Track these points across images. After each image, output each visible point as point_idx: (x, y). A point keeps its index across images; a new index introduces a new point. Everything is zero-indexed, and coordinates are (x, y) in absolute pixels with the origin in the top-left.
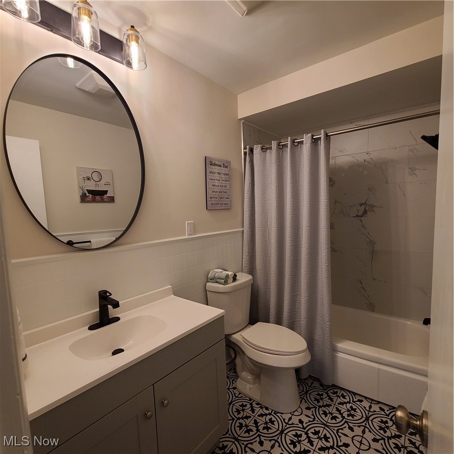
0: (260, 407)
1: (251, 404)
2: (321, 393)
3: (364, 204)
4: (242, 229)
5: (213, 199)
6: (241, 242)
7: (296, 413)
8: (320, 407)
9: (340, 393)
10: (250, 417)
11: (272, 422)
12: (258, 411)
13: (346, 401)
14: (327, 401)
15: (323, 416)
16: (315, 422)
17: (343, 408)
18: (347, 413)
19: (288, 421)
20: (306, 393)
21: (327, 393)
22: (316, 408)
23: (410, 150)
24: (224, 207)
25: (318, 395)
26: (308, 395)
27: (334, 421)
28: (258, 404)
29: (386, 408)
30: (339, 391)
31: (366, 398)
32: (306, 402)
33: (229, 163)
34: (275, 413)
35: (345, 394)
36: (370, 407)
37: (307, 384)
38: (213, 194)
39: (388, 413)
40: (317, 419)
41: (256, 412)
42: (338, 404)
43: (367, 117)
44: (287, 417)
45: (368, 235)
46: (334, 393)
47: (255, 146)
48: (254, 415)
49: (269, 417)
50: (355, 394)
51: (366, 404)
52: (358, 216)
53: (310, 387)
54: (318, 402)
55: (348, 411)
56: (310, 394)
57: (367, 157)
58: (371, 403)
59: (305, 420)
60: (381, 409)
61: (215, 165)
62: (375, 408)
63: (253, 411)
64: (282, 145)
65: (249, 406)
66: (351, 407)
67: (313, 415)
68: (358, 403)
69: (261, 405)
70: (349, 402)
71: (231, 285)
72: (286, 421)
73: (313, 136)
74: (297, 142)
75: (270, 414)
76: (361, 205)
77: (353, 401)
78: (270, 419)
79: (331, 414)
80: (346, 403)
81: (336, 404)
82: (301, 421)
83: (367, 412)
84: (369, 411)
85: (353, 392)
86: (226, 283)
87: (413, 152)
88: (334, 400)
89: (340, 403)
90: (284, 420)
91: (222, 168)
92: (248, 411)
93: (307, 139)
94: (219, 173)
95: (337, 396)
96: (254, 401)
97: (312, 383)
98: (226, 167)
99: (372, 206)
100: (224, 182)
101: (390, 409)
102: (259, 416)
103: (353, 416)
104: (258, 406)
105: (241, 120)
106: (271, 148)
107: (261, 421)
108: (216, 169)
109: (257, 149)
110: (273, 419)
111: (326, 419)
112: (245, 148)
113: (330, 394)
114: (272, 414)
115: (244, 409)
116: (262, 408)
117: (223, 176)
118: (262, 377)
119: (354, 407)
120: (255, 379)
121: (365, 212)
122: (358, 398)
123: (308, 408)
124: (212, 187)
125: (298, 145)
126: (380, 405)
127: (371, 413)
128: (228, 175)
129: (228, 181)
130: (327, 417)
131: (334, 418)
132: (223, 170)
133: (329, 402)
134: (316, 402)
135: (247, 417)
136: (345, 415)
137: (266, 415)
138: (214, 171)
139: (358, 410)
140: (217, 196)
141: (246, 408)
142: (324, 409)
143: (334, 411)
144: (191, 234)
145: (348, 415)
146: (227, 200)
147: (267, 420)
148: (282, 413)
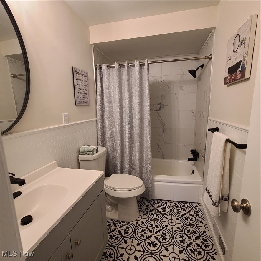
0: (119, 223)
1: (113, 223)
2: (148, 205)
3: (159, 104)
4: (96, 119)
5: (79, 98)
6: (96, 127)
7: (139, 219)
8: (149, 212)
9: (156, 202)
10: (115, 230)
11: (128, 228)
12: (119, 225)
13: (160, 205)
14: (152, 208)
15: (152, 216)
16: (150, 220)
17: (160, 209)
18: (162, 211)
19: (136, 225)
20: (141, 207)
21: (150, 204)
22: (147, 213)
23: (181, 77)
24: (85, 104)
25: (147, 206)
26: (142, 207)
27: (158, 217)
28: (117, 221)
29: (177, 203)
30: (156, 201)
31: (168, 201)
32: (142, 212)
33: (87, 74)
34: (128, 223)
35: (159, 202)
36: (171, 204)
37: (140, 202)
38: (79, 94)
39: (178, 205)
40: (150, 218)
41: (117, 226)
42: (157, 208)
43: (161, 57)
44: (135, 223)
45: (161, 120)
46: (154, 203)
47: (103, 64)
48: (117, 228)
49: (125, 226)
50: (163, 200)
51: (169, 204)
52: (157, 110)
53: (142, 203)
54: (148, 210)
55: (162, 209)
56: (143, 207)
57: (161, 79)
58: (171, 203)
59: (144, 221)
60: (176, 204)
61: (79, 74)
62: (173, 204)
63: (115, 226)
64: (121, 66)
65: (112, 224)
66: (163, 207)
67: (147, 217)
68: (165, 204)
69: (119, 221)
70: (162, 205)
71: (96, 155)
72: (135, 225)
73: (140, 62)
74: (130, 65)
75: (125, 224)
76: (158, 104)
77: (163, 204)
78: (127, 227)
79: (156, 213)
80: (160, 206)
81: (156, 208)
82: (143, 223)
83: (170, 207)
84: (171, 207)
85: (162, 200)
86: (93, 153)
87: (182, 78)
88: (155, 206)
89: (158, 207)
90: (134, 225)
91: (83, 77)
92: (113, 227)
93: (137, 63)
94: (82, 80)
95: (156, 204)
96: (115, 220)
97: (142, 201)
98: (86, 76)
99: (164, 105)
100: (85, 87)
101: (179, 203)
102: (120, 228)
103: (165, 211)
104: (118, 222)
105: (92, 45)
106: (114, 67)
107: (122, 230)
108: (80, 77)
109: (104, 67)
110: (128, 226)
111: (154, 217)
112: (96, 65)
113: (152, 204)
114: (127, 224)
115: (110, 227)
116: (120, 223)
117: (84, 82)
118: (119, 205)
119: (164, 207)
120: (112, 208)
121: (160, 108)
122: (165, 202)
123: (144, 215)
124: (78, 90)
125: (130, 67)
126: (175, 202)
127: (172, 207)
128: (87, 82)
129: (87, 86)
130: (154, 216)
131: (157, 215)
132: (84, 78)
133: (153, 208)
134: (147, 210)
135: (113, 231)
136: (162, 212)
137: (124, 226)
138: (78, 78)
139: (166, 208)
140: (81, 96)
141: (111, 226)
142: (151, 212)
143: (156, 212)
144: (66, 123)
145: (163, 212)
146: (87, 99)
147: (125, 228)
148: (132, 222)
